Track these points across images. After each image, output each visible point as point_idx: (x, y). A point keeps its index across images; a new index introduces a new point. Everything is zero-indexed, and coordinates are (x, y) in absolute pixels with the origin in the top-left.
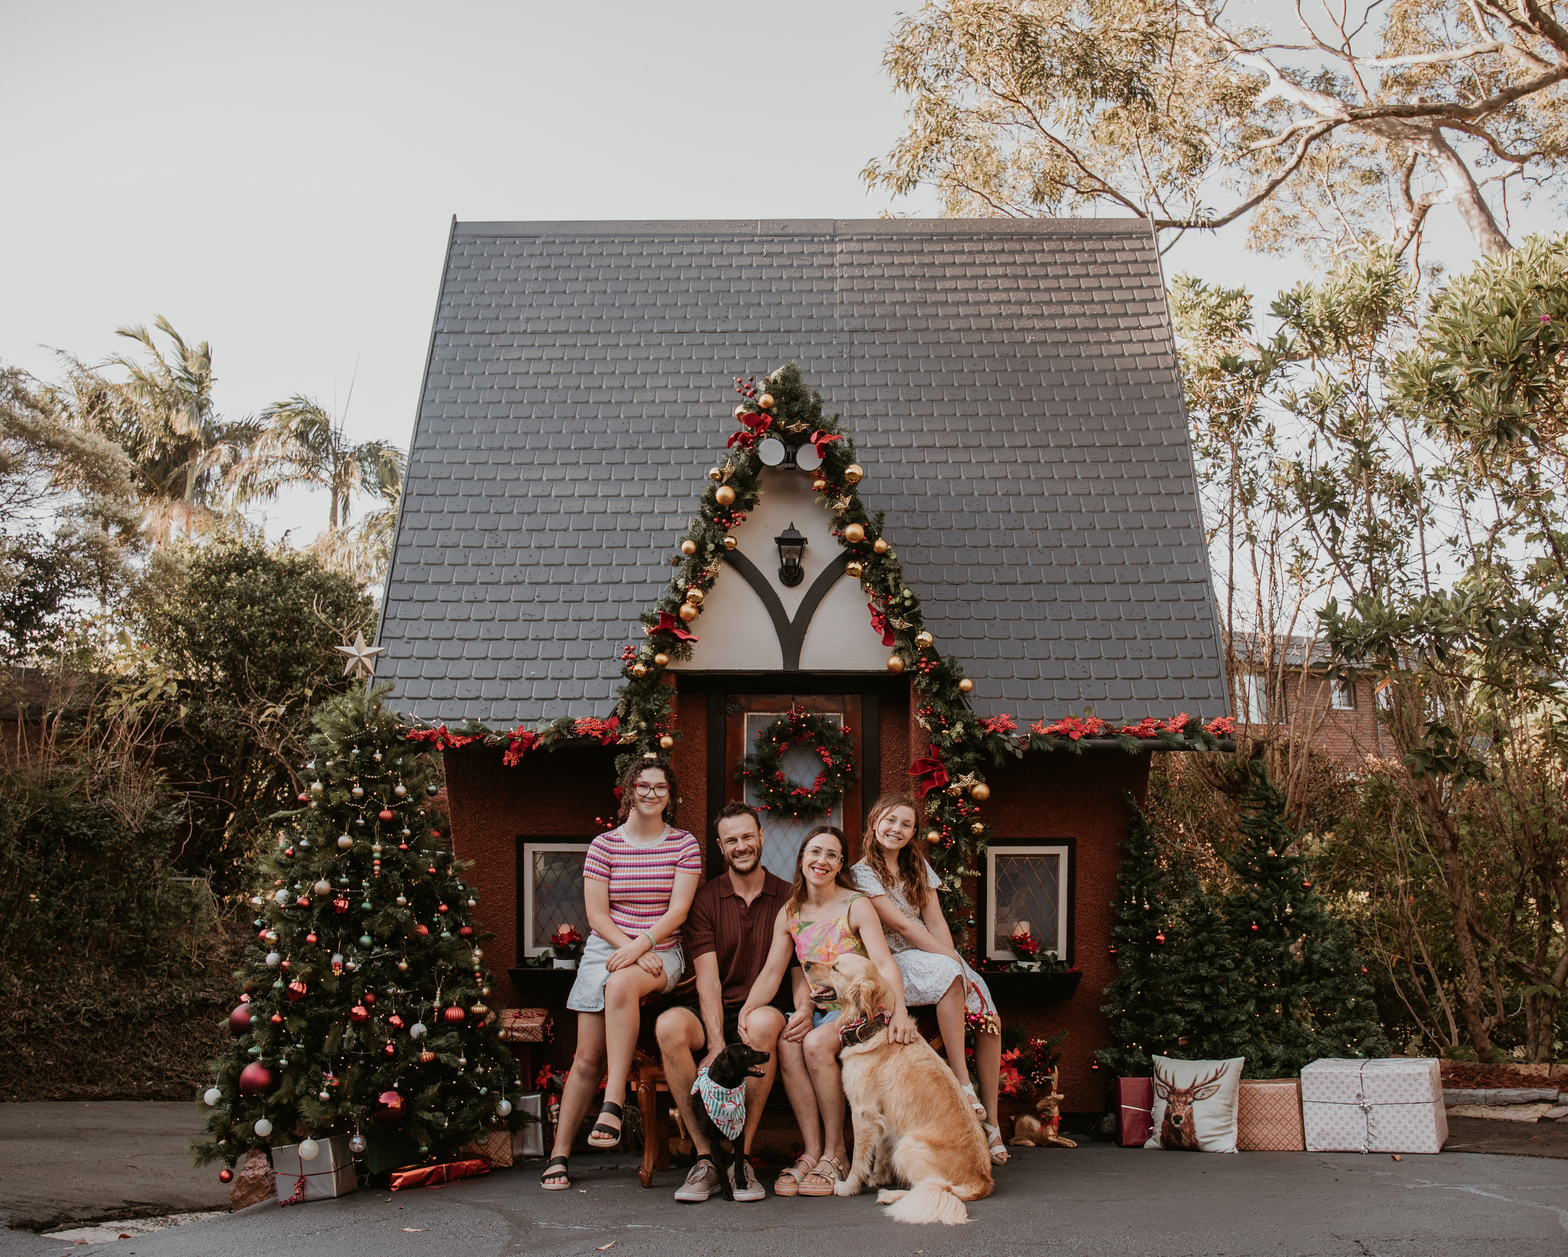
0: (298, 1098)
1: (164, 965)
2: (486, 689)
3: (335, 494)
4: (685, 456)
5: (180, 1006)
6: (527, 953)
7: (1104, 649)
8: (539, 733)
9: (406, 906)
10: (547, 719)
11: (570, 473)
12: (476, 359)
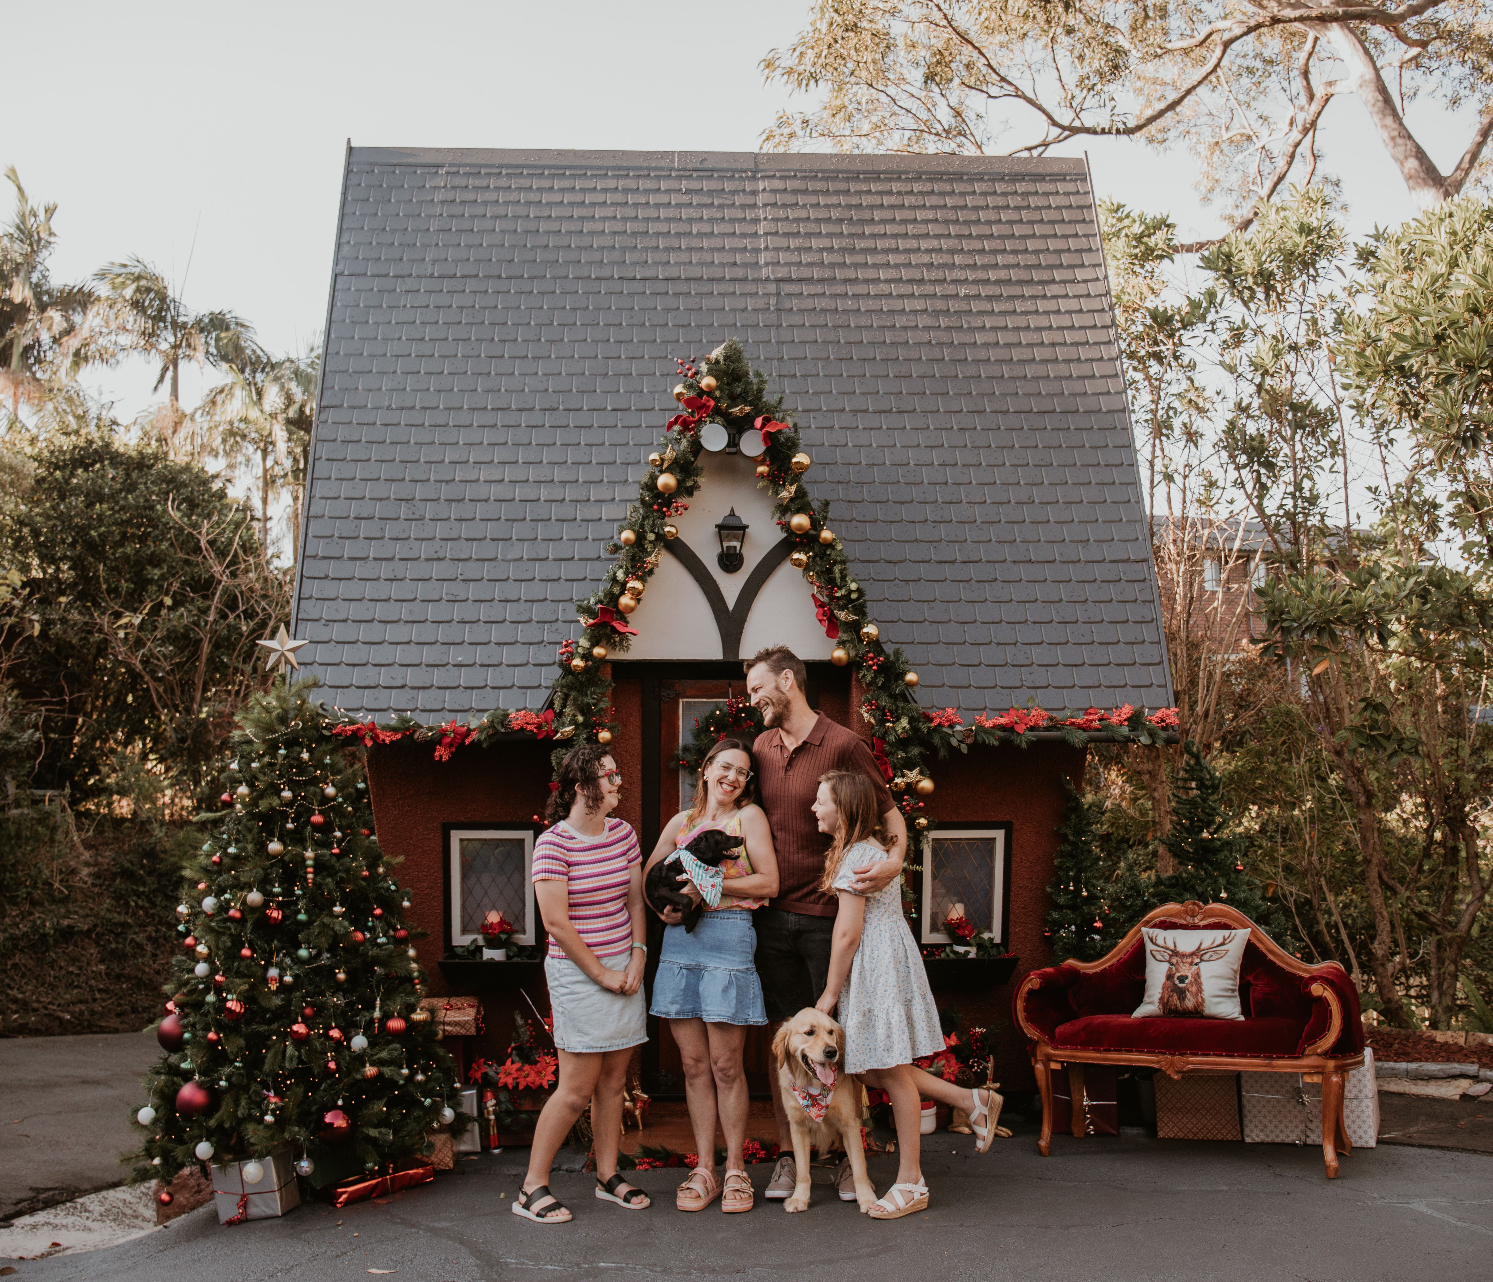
1: (23, 892)
2: (411, 677)
4: (608, 419)
5: (44, 935)
6: (455, 943)
7: (1045, 633)
8: (472, 727)
9: (343, 915)
10: (479, 711)
11: (487, 437)
12: (381, 306)
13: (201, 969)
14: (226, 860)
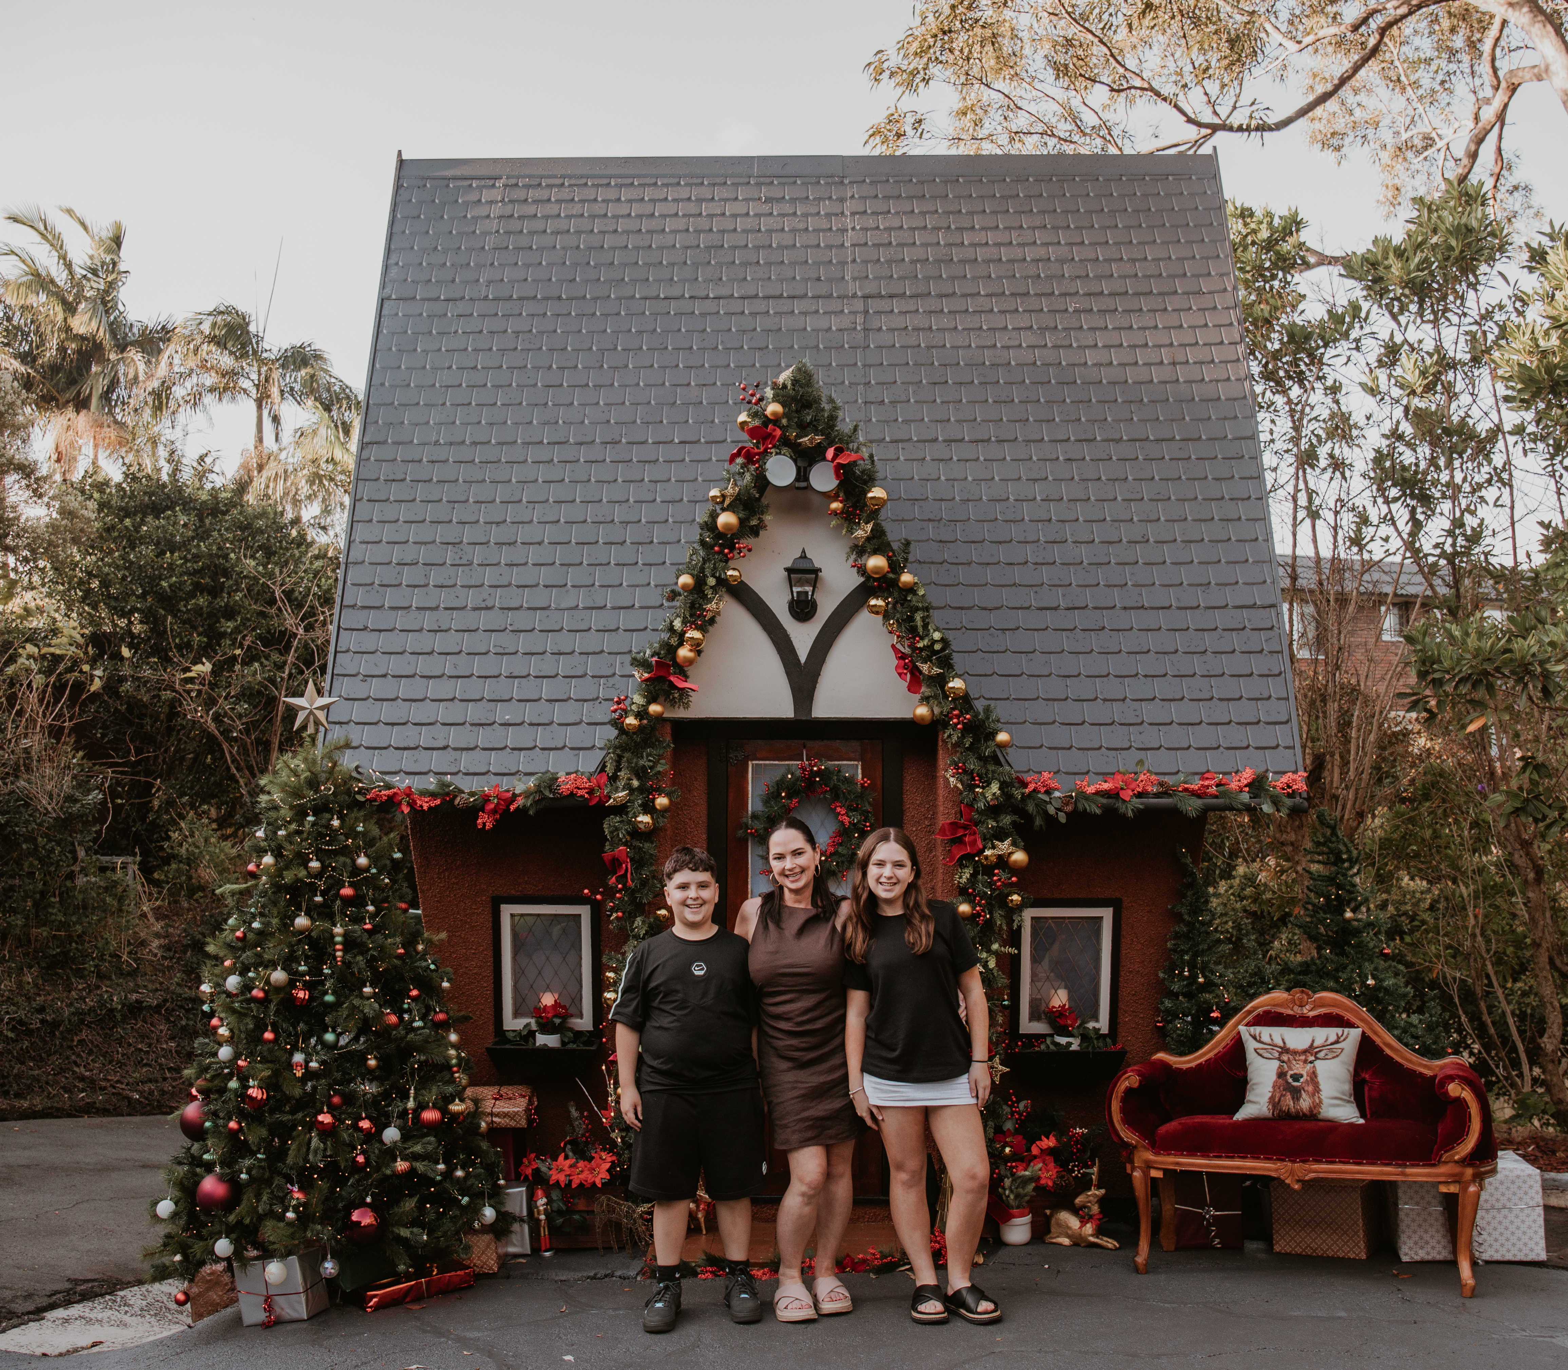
0: (261, 1218)
1: (90, 965)
2: (454, 737)
3: (260, 407)
4: (675, 452)
5: (112, 1010)
6: (506, 1027)
7: (1159, 688)
8: (517, 792)
9: (374, 996)
10: (526, 774)
11: (542, 474)
12: (430, 333)
13: (225, 1052)
14: (250, 936)
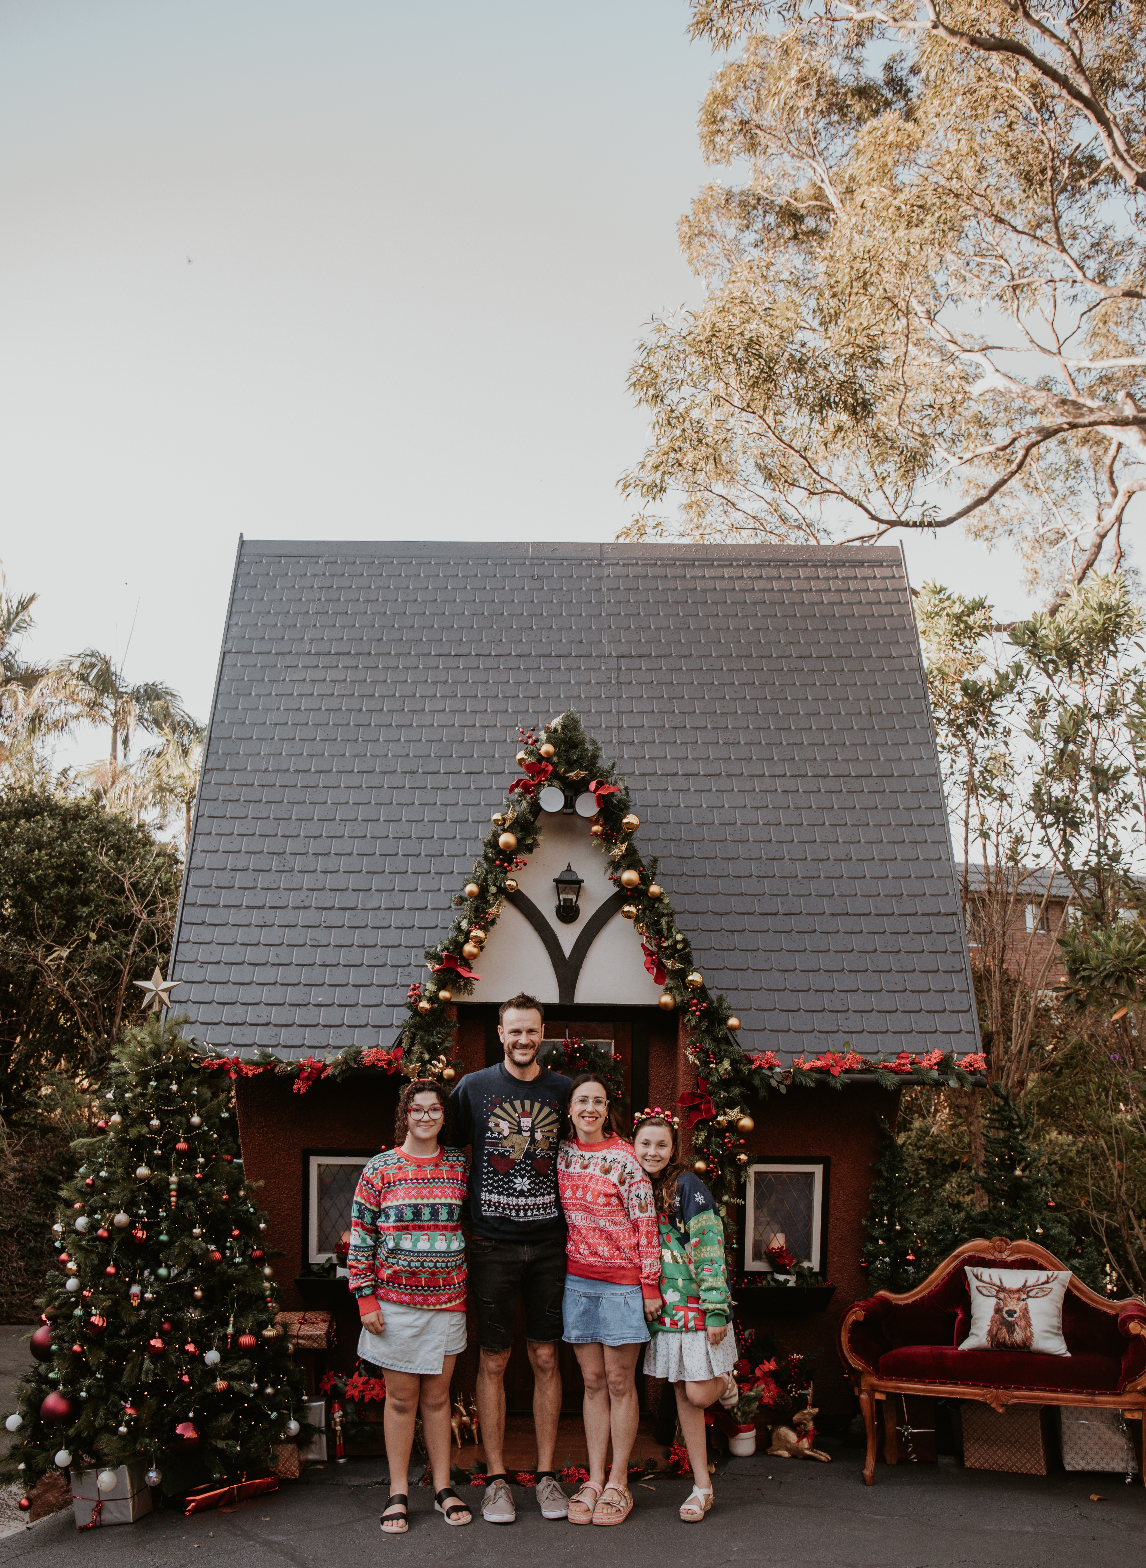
0: (97, 1431)
2: (275, 1015)
3: (115, 730)
4: (463, 781)
6: (311, 1261)
7: (861, 982)
8: (327, 1063)
9: (203, 1235)
10: (335, 1047)
11: (353, 797)
12: (263, 680)
13: (72, 1284)
14: (98, 1183)
